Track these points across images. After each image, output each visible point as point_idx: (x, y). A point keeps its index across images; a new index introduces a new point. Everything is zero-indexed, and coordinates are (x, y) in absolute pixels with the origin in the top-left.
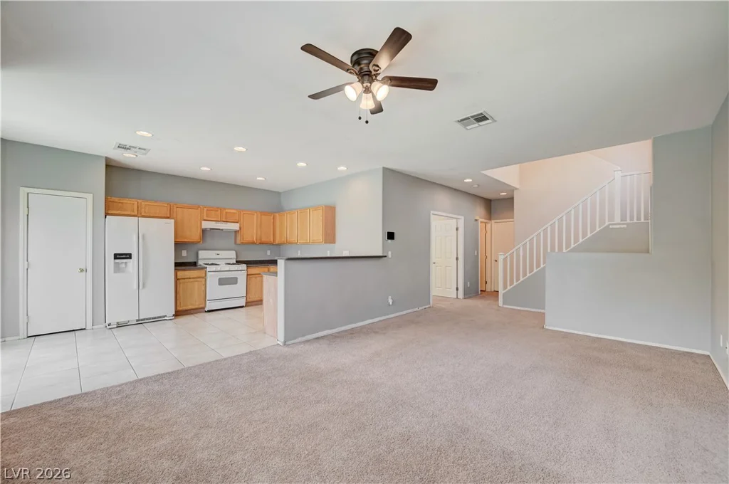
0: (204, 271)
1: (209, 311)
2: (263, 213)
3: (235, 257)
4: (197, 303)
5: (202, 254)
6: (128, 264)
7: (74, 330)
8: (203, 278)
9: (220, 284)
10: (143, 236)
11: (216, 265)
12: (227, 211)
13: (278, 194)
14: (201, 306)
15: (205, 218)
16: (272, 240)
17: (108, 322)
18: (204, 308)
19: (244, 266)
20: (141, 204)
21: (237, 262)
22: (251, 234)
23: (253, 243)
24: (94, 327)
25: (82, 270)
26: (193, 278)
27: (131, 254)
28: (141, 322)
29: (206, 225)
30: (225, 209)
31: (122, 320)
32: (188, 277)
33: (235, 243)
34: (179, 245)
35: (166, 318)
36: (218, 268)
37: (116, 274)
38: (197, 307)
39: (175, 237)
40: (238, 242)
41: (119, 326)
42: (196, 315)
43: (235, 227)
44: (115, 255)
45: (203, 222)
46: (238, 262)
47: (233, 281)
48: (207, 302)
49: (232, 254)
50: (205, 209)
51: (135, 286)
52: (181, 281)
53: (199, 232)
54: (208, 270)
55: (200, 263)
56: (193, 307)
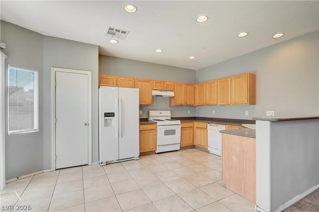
0: (155, 125)
1: (158, 153)
2: (188, 85)
3: (170, 115)
4: (151, 148)
5: (152, 113)
6: (112, 120)
7: (81, 166)
8: (154, 130)
9: (165, 134)
10: (121, 100)
11: (161, 120)
12: (167, 83)
13: (194, 71)
14: (154, 150)
15: (154, 88)
16: (193, 103)
17: (100, 161)
18: (155, 151)
19: (179, 122)
20: (118, 78)
21: (171, 118)
22: (181, 100)
23: (182, 105)
24: (93, 164)
25: (86, 124)
26: (149, 130)
27: (114, 113)
28: (120, 161)
29: (155, 93)
30: (166, 82)
31: (109, 159)
32: (146, 129)
33: (170, 105)
34: (141, 107)
35: (134, 159)
36: (164, 123)
37: (105, 127)
38: (151, 150)
39: (140, 101)
40: (173, 104)
41: (107, 164)
42: (151, 156)
43: (171, 94)
44: (105, 114)
45: (153, 91)
46: (173, 119)
47: (172, 132)
48: (157, 147)
49: (168, 113)
50: (154, 82)
51: (117, 136)
52: (142, 132)
53: (151, 97)
54: (158, 124)
55: (151, 119)
56: (150, 150)
